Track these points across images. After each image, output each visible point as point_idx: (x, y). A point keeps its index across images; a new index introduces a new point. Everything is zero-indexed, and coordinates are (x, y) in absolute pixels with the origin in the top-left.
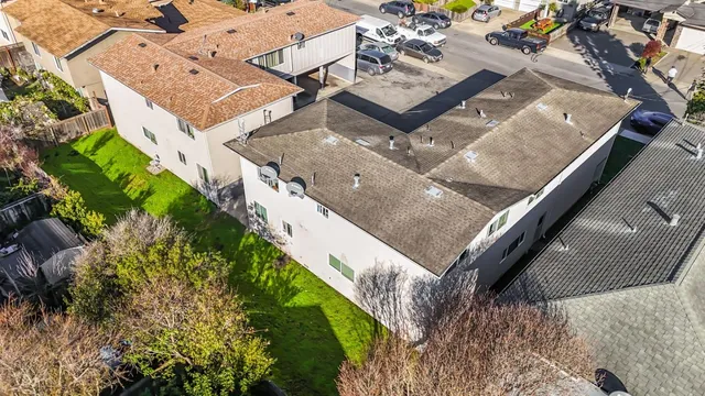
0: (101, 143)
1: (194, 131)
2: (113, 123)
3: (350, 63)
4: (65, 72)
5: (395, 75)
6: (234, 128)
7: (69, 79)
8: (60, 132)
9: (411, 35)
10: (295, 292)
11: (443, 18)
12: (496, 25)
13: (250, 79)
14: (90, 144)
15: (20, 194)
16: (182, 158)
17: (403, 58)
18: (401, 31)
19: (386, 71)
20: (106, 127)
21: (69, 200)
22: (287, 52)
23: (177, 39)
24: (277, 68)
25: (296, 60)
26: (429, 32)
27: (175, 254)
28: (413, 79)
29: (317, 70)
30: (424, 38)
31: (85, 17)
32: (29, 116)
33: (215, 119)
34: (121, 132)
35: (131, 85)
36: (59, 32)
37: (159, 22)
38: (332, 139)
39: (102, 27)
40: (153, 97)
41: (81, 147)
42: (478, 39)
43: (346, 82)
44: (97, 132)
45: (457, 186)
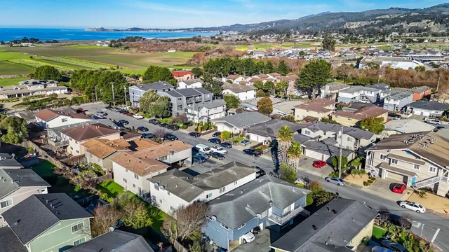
0: (109, 183)
1: (139, 177)
2: (113, 177)
3: (190, 160)
4: (101, 163)
5: (207, 164)
6: (150, 176)
7: (101, 165)
8: (97, 180)
9: (215, 150)
10: (161, 217)
11: (229, 144)
12: (248, 147)
13: (156, 164)
14: (105, 184)
15: (91, 194)
16: (134, 186)
17: (211, 158)
18: (212, 149)
19: (203, 162)
20: (111, 179)
21: (104, 196)
22: (168, 156)
23: (136, 153)
24: (165, 161)
25: (171, 159)
26: (222, 149)
27: (133, 200)
28: (212, 165)
29: (178, 162)
30: (219, 152)
31: (108, 147)
32: (90, 175)
33: (144, 173)
34: (115, 181)
35: (123, 166)
36: (101, 151)
37: (129, 148)
38: (173, 177)
39: (114, 150)
40: (128, 168)
41: (103, 185)
42: (240, 152)
43: (189, 166)
44: (108, 181)
45: (199, 187)
